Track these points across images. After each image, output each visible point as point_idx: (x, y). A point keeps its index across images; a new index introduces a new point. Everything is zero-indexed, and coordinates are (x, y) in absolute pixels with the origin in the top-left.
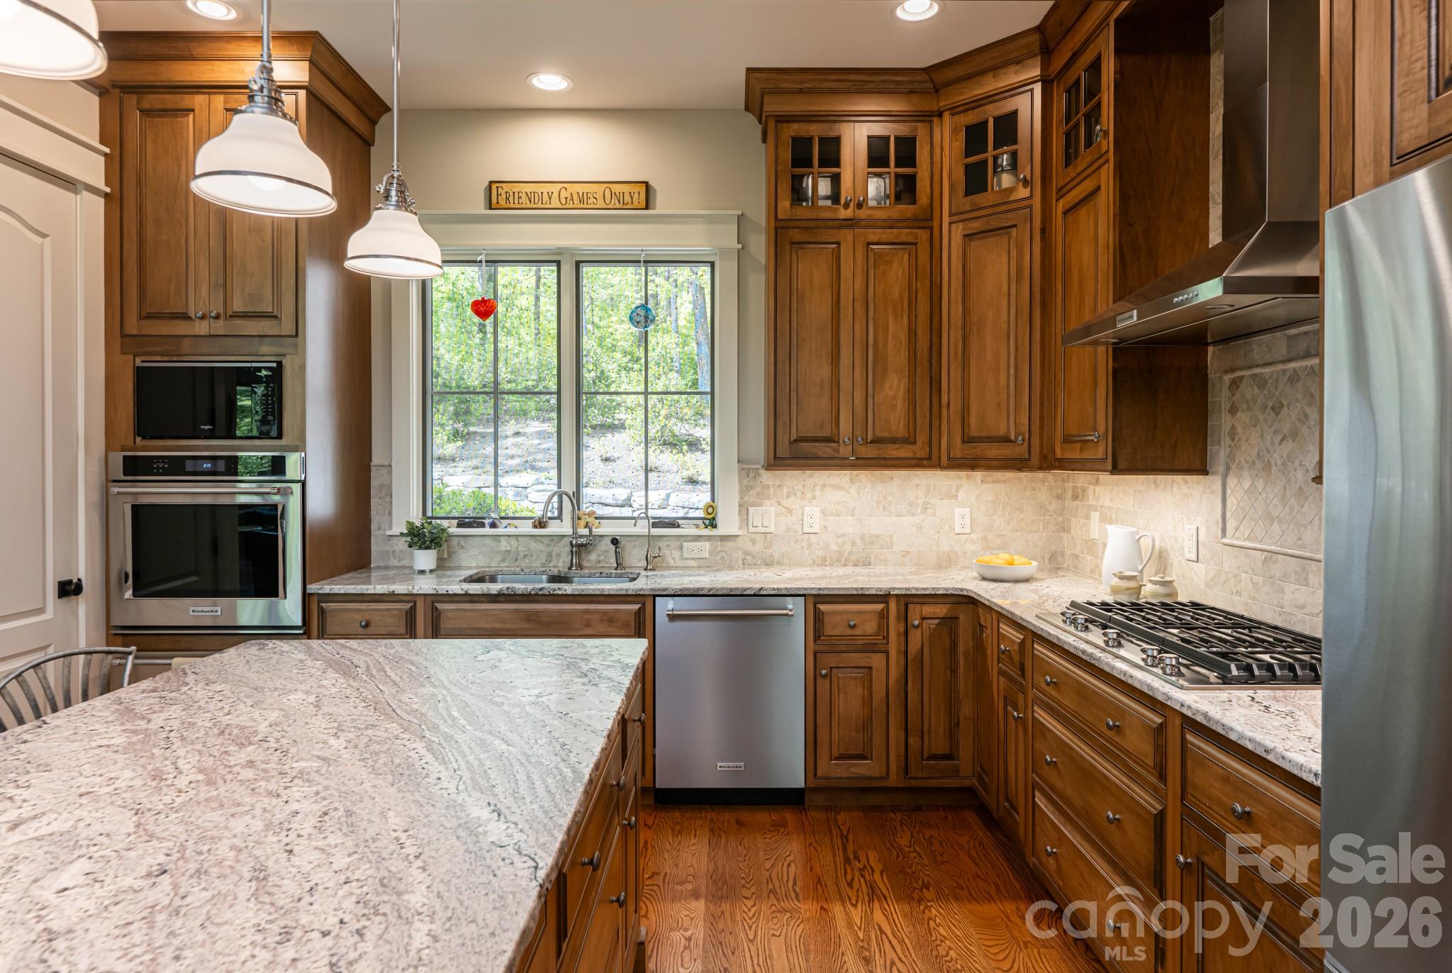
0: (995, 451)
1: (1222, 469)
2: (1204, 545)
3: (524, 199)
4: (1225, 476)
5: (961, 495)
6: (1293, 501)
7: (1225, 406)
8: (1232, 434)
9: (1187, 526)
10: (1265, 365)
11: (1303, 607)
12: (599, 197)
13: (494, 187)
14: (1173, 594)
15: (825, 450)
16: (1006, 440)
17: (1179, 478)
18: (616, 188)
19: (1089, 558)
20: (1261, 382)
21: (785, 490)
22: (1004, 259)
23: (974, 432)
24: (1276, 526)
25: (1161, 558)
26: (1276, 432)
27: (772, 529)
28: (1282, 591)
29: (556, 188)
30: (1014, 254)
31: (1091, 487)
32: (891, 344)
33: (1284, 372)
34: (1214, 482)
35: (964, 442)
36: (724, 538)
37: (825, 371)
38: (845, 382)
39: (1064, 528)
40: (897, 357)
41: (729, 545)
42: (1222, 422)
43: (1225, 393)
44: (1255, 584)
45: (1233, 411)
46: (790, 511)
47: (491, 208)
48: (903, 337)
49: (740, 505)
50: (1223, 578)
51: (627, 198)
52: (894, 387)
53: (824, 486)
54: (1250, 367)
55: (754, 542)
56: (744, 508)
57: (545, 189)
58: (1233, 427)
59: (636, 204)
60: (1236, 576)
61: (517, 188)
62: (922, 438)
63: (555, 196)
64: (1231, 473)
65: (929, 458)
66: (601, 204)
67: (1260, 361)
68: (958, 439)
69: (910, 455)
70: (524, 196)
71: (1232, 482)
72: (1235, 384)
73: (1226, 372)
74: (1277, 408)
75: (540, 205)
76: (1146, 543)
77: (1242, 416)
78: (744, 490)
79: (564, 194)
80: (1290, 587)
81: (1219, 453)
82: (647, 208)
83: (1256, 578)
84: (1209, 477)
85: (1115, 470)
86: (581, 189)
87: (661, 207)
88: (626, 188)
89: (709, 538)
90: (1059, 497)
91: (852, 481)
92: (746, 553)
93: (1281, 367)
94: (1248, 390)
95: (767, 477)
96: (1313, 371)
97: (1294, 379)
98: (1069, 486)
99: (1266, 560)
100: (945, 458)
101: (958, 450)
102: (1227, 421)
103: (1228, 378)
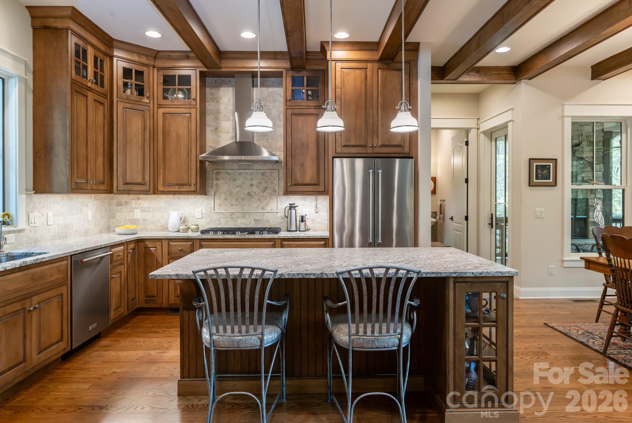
0: (136, 188)
1: (213, 194)
2: (205, 214)
4: (214, 196)
6: (240, 201)
7: (214, 178)
8: (217, 185)
9: (196, 210)
10: (231, 170)
11: (244, 223)
16: (140, 184)
20: (229, 174)
21: (41, 205)
23: (128, 181)
24: (234, 206)
26: (234, 185)
27: (37, 224)
28: (237, 221)
30: (143, 120)
33: (237, 172)
34: (209, 197)
35: (123, 184)
36: (19, 231)
41: (21, 234)
42: (212, 182)
43: (214, 175)
44: (227, 221)
45: (217, 179)
46: (43, 215)
50: (213, 221)
52: (100, 161)
53: (54, 202)
54: (225, 170)
56: (27, 214)
58: (217, 183)
60: (219, 220)
62: (106, 182)
64: (217, 195)
65: (107, 190)
67: (228, 169)
68: (121, 183)
71: (217, 197)
72: (218, 173)
73: (215, 170)
74: (235, 180)
77: (220, 182)
78: (27, 205)
81: (211, 190)
83: (227, 220)
84: (207, 196)
89: (14, 231)
92: (28, 238)
93: (237, 171)
94: (223, 175)
95: (35, 198)
96: (246, 173)
97: (240, 174)
98: (115, 200)
99: (231, 215)
100: (115, 190)
101: (121, 187)
102: (215, 182)
103: (215, 171)
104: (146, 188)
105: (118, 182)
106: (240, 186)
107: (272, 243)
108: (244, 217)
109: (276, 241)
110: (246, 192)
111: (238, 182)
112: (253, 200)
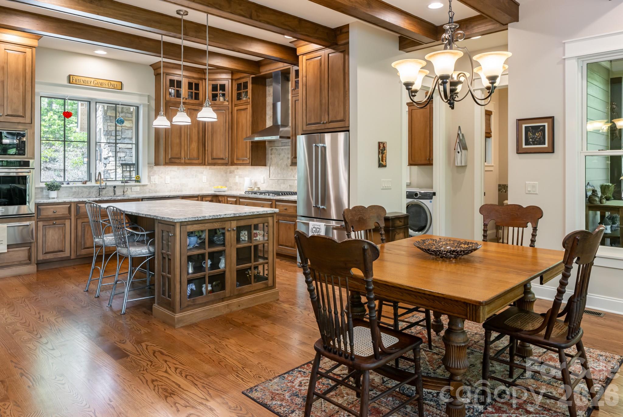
0: (220, 161)
1: (269, 165)
2: (266, 180)
3: (82, 82)
5: (204, 173)
6: (282, 170)
7: (270, 153)
8: (271, 159)
9: (261, 177)
10: (277, 146)
12: (107, 84)
13: (71, 77)
14: (260, 190)
15: (177, 161)
16: (223, 159)
17: (260, 167)
18: (112, 83)
19: (235, 187)
20: (277, 150)
21: (160, 172)
22: (222, 117)
23: (215, 157)
24: (279, 174)
25: (256, 184)
27: (157, 183)
28: (280, 186)
29: (93, 80)
30: (224, 116)
31: (236, 170)
32: (193, 134)
34: (268, 168)
35: (212, 159)
36: (144, 186)
37: (178, 141)
38: (183, 144)
39: (227, 181)
40: (195, 138)
41: (145, 187)
42: (269, 156)
43: (270, 151)
45: (271, 154)
46: (162, 178)
47: (70, 83)
48: (196, 133)
49: (148, 176)
50: (269, 186)
51: (115, 86)
52: (194, 145)
53: (171, 171)
54: (274, 147)
55: (152, 186)
56: (149, 177)
57: (89, 80)
59: (118, 88)
60: (272, 185)
61: (79, 78)
62: (200, 158)
63: (92, 82)
65: (202, 163)
66: (107, 86)
68: (210, 158)
69: (197, 162)
70: (82, 81)
71: (271, 167)
72: (272, 150)
74: (279, 154)
75: (87, 84)
76: (253, 181)
77: (273, 156)
78: (149, 172)
79: (95, 82)
80: (282, 185)
81: (268, 163)
82: (121, 89)
83: (276, 185)
84: (266, 167)
85: (252, 165)
86: (101, 81)
87: (125, 90)
88: (115, 83)
89: (139, 186)
90: (226, 173)
91: (178, 169)
92: (150, 190)
93: (280, 147)
94: (274, 151)
95: (156, 168)
96: (285, 149)
97: (282, 149)
98: (229, 170)
99: (277, 181)
100: (206, 163)
101: (210, 161)
102: (270, 156)
103: (270, 148)
104: (226, 161)
105: (208, 158)
106: (282, 159)
107: (271, 203)
108: (284, 183)
109: (273, 201)
110: (285, 163)
111: (282, 155)
112: (289, 170)
